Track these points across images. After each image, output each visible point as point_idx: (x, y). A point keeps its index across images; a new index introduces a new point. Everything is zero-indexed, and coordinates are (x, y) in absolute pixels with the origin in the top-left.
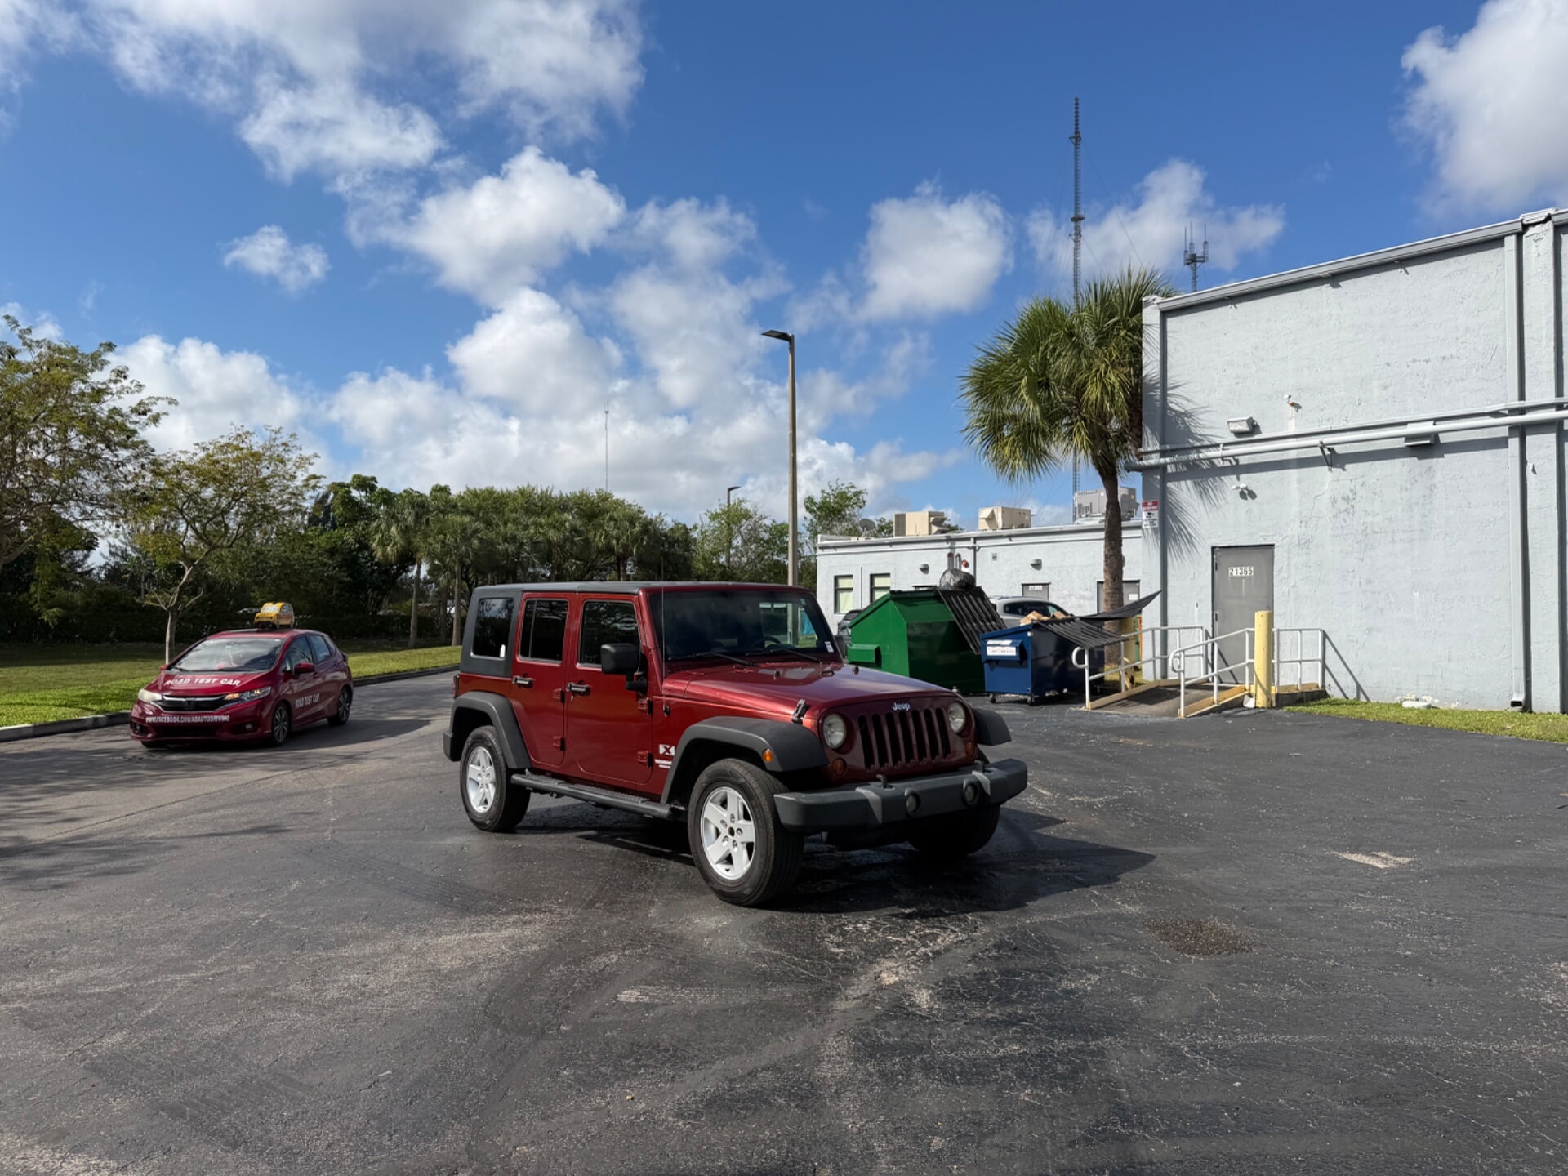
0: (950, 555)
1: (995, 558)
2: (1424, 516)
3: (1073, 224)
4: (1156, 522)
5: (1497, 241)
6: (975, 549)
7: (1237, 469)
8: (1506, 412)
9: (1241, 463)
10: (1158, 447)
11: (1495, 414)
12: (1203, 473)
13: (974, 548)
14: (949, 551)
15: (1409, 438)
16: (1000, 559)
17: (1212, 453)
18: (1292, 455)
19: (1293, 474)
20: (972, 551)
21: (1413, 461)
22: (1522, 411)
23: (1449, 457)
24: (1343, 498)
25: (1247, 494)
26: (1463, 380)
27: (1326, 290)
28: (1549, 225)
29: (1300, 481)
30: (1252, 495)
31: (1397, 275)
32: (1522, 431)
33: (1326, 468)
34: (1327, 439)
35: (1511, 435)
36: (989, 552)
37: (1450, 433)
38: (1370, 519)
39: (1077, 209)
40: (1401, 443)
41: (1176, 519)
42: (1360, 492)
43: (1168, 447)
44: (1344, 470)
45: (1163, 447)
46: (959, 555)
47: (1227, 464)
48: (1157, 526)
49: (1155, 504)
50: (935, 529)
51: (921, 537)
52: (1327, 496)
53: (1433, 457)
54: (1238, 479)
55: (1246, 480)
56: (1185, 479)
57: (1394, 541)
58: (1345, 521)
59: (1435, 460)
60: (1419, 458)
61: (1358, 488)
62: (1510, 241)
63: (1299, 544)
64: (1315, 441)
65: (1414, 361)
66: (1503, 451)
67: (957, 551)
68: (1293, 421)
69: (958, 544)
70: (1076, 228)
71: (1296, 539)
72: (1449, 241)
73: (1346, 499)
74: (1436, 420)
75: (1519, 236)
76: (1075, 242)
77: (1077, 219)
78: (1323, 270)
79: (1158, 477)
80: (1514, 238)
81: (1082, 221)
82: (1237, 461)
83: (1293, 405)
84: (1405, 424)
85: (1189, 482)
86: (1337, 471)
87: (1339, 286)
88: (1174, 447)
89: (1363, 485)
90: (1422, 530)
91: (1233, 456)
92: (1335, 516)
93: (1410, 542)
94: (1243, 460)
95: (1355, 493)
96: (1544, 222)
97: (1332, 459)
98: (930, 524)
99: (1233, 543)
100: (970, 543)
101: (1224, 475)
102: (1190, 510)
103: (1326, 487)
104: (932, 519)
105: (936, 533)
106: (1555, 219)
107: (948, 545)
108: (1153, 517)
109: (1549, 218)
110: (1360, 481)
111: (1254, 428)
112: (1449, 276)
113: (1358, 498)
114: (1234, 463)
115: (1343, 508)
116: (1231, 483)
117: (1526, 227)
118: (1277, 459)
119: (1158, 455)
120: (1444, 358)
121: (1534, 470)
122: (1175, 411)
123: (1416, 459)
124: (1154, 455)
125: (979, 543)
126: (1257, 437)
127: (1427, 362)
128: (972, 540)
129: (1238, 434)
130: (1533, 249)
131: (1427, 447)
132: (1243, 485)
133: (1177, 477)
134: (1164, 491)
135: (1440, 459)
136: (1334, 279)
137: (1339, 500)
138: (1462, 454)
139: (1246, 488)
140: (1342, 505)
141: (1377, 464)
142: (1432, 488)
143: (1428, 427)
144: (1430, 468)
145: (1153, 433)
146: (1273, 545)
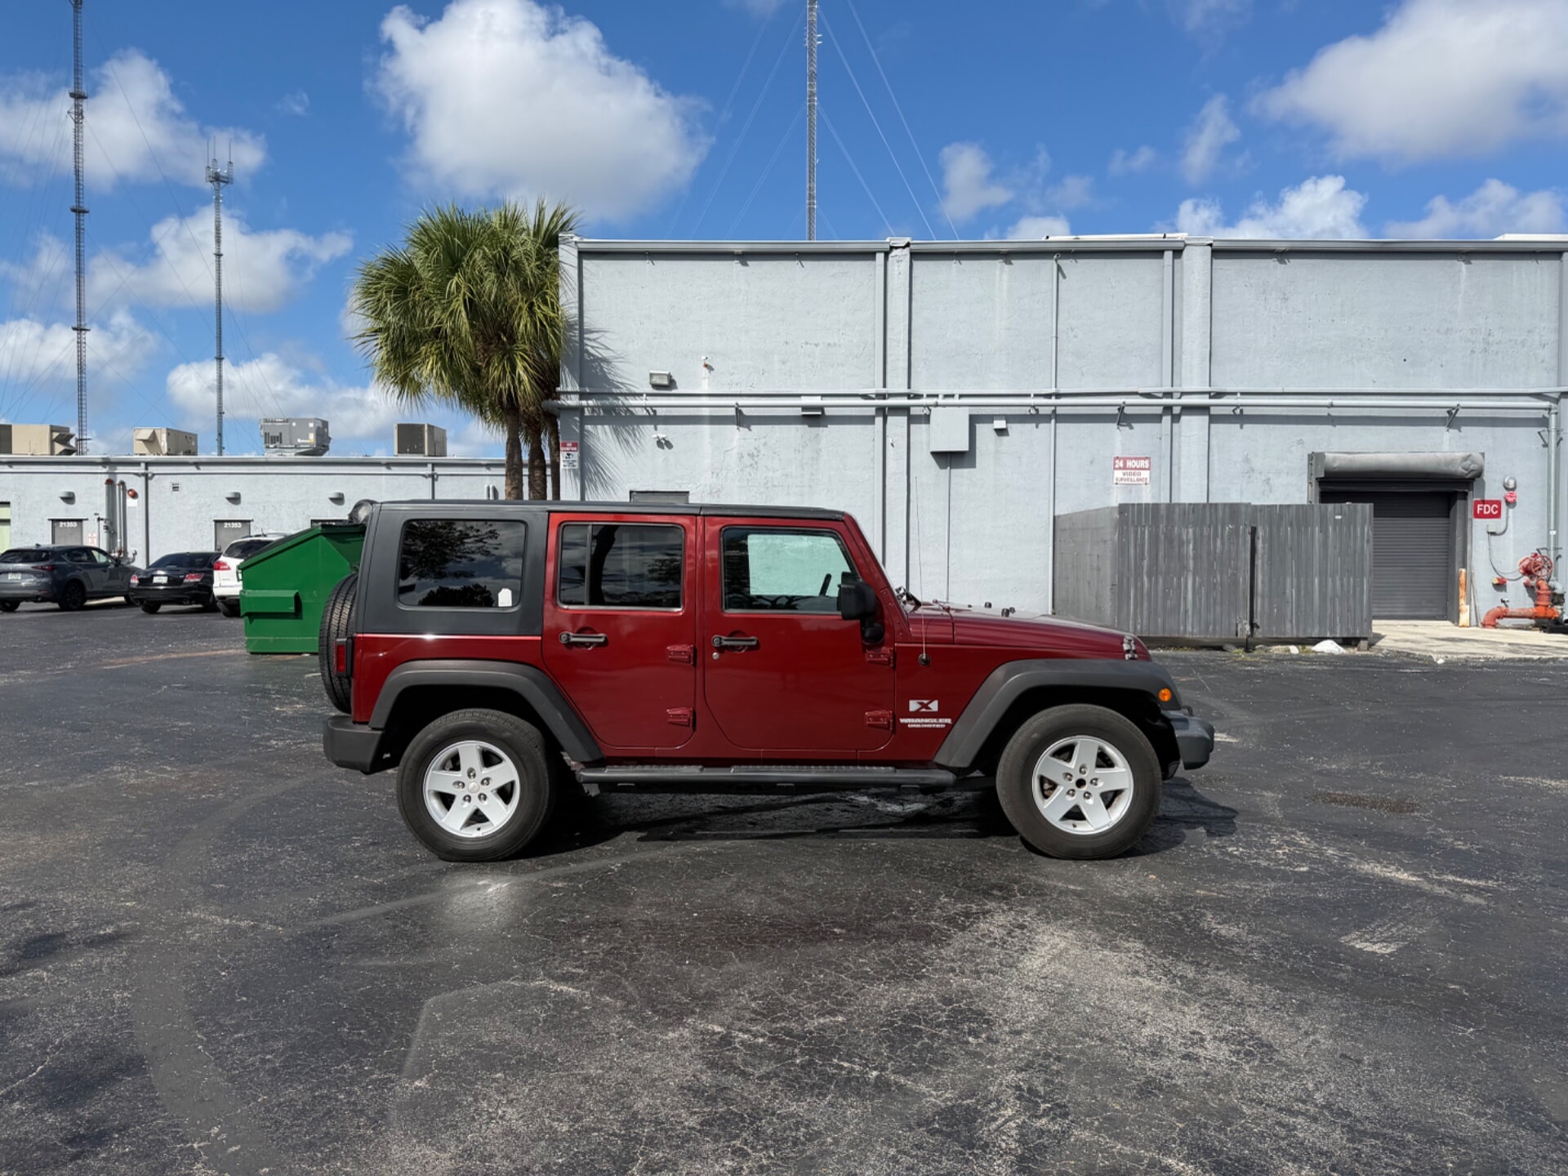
0: (110, 482)
1: (175, 488)
2: (812, 474)
3: (72, 101)
4: (576, 464)
5: (869, 255)
6: (147, 477)
7: (654, 419)
8: (874, 396)
9: (658, 414)
10: (577, 389)
11: (865, 397)
12: (622, 419)
13: (146, 475)
14: (106, 477)
15: (805, 408)
16: (183, 490)
17: (632, 401)
18: (706, 412)
19: (706, 429)
20: (143, 478)
21: (803, 429)
22: (883, 396)
23: (832, 428)
24: (749, 455)
25: (663, 444)
26: (842, 365)
27: (735, 265)
28: (907, 251)
29: (712, 436)
30: (669, 445)
31: (792, 265)
32: (883, 412)
33: (735, 427)
34: (742, 401)
35: (877, 414)
36: (168, 481)
37: (833, 407)
38: (771, 474)
39: (77, 84)
40: (799, 412)
41: (595, 463)
42: (763, 451)
43: (588, 390)
44: (750, 430)
45: (583, 390)
46: (122, 483)
47: (645, 413)
48: (577, 467)
49: (574, 445)
50: (59, 448)
51: (38, 457)
52: (735, 451)
53: (819, 426)
54: (656, 429)
55: (663, 431)
56: (602, 424)
57: (788, 494)
58: (750, 475)
59: (821, 429)
60: (810, 426)
61: (761, 447)
62: (880, 257)
63: (711, 493)
64: (732, 401)
65: (807, 343)
66: (870, 427)
67: (119, 479)
68: (706, 381)
69: (120, 469)
70: (76, 106)
71: (708, 488)
72: (837, 246)
73: (751, 455)
74: (823, 396)
75: (887, 254)
76: (76, 123)
77: (78, 96)
78: (738, 247)
79: (577, 419)
80: (882, 255)
81: (85, 101)
82: (655, 412)
83: (706, 366)
84: (799, 396)
85: (606, 427)
86: (743, 430)
87: (747, 265)
88: (593, 390)
89: (765, 444)
90: (810, 486)
91: (651, 407)
92: (742, 470)
93: (801, 495)
94: (660, 412)
95: (759, 451)
96: (904, 247)
97: (741, 419)
98: (52, 441)
99: (651, 489)
100: (141, 469)
101: (642, 424)
102: (610, 455)
103: (735, 443)
104: (55, 435)
105: (61, 454)
106: (912, 246)
107: (105, 470)
108: (572, 459)
109: (908, 245)
110: (763, 441)
111: (672, 384)
112: (834, 275)
113: (761, 456)
114: (652, 413)
115: (748, 463)
116: (650, 433)
117: (892, 248)
118: (692, 414)
119: (577, 396)
120: (829, 344)
121: (892, 445)
122: (593, 355)
123: (806, 426)
124: (573, 396)
125: (152, 469)
126: (674, 392)
127: (816, 345)
128: (143, 465)
129: (655, 386)
130: (896, 268)
131: (814, 418)
132: (661, 436)
133: (596, 421)
134: (583, 433)
135: (825, 429)
136: (745, 257)
137: (746, 456)
138: (841, 426)
139: (664, 439)
140: (747, 460)
141: (777, 428)
142: (818, 451)
143: (817, 401)
144: (817, 435)
145: (571, 372)
146: (688, 492)
